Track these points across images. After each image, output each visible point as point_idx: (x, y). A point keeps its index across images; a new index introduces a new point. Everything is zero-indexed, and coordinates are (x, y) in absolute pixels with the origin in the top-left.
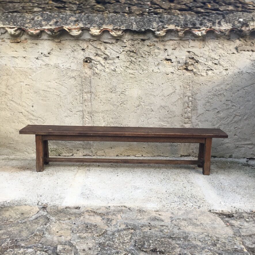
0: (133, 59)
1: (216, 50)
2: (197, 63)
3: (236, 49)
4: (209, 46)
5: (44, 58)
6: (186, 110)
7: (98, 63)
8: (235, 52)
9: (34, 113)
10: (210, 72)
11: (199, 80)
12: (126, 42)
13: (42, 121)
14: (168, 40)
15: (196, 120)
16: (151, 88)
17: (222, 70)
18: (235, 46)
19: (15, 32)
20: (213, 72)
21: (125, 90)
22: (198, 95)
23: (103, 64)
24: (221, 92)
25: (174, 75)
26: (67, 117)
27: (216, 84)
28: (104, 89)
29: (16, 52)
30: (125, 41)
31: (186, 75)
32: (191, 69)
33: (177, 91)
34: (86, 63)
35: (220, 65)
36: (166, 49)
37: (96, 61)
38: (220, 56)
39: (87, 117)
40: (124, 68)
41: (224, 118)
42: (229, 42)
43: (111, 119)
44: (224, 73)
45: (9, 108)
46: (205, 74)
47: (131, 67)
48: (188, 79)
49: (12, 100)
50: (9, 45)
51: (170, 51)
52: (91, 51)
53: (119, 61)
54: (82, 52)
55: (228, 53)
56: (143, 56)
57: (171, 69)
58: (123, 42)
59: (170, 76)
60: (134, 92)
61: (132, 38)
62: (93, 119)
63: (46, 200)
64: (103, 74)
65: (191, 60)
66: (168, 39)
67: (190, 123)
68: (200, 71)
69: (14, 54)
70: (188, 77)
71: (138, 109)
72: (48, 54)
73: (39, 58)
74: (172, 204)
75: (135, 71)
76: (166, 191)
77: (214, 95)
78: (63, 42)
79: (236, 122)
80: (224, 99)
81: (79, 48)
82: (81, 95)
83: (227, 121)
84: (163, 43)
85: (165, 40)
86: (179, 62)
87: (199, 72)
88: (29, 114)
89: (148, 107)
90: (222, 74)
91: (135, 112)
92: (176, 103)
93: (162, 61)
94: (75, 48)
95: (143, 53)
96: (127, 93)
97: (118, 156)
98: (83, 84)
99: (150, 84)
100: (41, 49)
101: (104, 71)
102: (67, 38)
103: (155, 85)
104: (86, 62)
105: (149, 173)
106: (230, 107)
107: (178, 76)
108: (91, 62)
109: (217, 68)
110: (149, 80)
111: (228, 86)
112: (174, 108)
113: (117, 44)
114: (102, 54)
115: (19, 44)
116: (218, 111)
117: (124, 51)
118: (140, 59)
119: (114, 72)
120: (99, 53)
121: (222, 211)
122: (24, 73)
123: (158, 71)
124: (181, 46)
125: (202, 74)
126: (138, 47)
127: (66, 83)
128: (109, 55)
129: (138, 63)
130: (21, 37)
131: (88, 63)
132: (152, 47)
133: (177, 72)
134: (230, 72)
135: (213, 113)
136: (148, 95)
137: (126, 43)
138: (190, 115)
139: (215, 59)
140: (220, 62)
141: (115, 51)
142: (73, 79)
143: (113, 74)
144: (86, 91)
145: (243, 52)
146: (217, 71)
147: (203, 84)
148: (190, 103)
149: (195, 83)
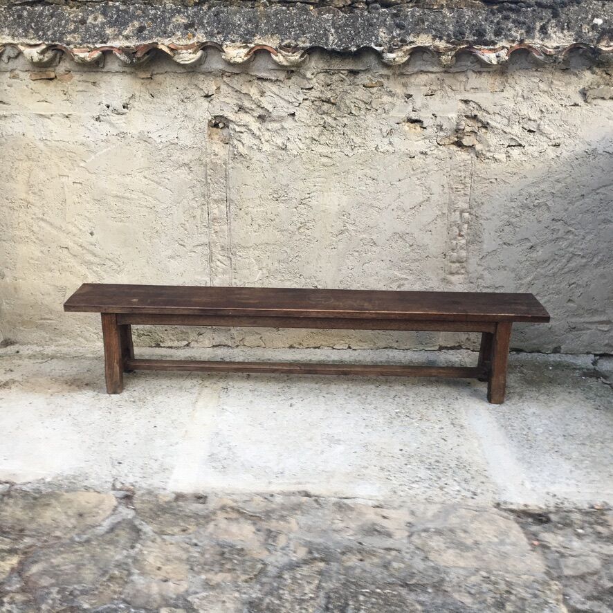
0: (329, 120)
1: (532, 96)
2: (486, 128)
3: (584, 93)
4: (517, 88)
5: (114, 118)
6: (455, 242)
7: (243, 129)
8: (580, 101)
9: (97, 250)
10: (515, 152)
11: (488, 170)
12: (313, 77)
13: (115, 267)
14: (417, 73)
15: (479, 265)
16: (372, 189)
17: (546, 146)
18: (581, 87)
19: (41, 57)
20: (523, 150)
21: (308, 196)
22: (486, 207)
23: (257, 133)
24: (541, 201)
25: (429, 160)
26: (172, 257)
27: (530, 179)
28: (260, 192)
29: (45, 103)
30: (309, 75)
31: (458, 158)
32: (471, 145)
33: (434, 198)
34: (215, 129)
35: (542, 133)
36: (411, 96)
37: (239, 124)
38: (541, 111)
39: (220, 257)
40: (308, 141)
41: (545, 262)
42: (567, 78)
43: (276, 264)
44: (551, 153)
45: (37, 238)
46: (504, 156)
47: (323, 139)
48: (462, 169)
49: (42, 219)
50: (30, 86)
51: (419, 100)
52: (227, 100)
53: (294, 124)
54: (205, 103)
55: (562, 105)
56: (353, 112)
57: (422, 145)
58: (304, 77)
59: (419, 160)
60: (332, 199)
61: (327, 68)
62: (233, 262)
63: (131, 475)
64: (256, 156)
65: (470, 123)
66: (416, 70)
67: (463, 274)
68: (492, 149)
69: (42, 108)
70: (462, 164)
71: (340, 240)
72: (124, 107)
73: (101, 118)
74: (413, 485)
75: (334, 150)
76: (401, 450)
77: (525, 207)
78: (159, 78)
79: (574, 271)
80: (547, 216)
81: (197, 92)
82: (205, 208)
83: (552, 269)
84: (403, 80)
85: (407, 71)
86: (441, 127)
87: (489, 151)
88: (85, 251)
89: (364, 236)
90: (546, 156)
91: (333, 247)
92: (431, 227)
93: (398, 123)
94: (188, 93)
95: (352, 105)
96: (313, 202)
97: (294, 348)
98: (209, 181)
99: (369, 181)
100: (106, 95)
101: (259, 150)
102: (168, 69)
104: (216, 125)
105: (364, 396)
106: (561, 234)
107: (437, 161)
108: (226, 126)
109: (533, 140)
110: (367, 171)
111: (559, 186)
112: (426, 239)
113: (290, 82)
114: (254, 107)
115: (52, 83)
116: (531, 244)
117: (306, 99)
118: (345, 121)
119: (284, 152)
120: (247, 104)
121: (526, 506)
122: (68, 154)
123: (390, 149)
124: (447, 88)
125: (496, 156)
126: (341, 90)
127: (169, 177)
128: (271, 110)
129: (341, 130)
130: (57, 66)
131: (219, 130)
132: (375, 89)
133: (435, 152)
134: (565, 152)
135: (520, 249)
136: (364, 207)
137: (311, 79)
138: (463, 254)
139: (530, 120)
140: (542, 127)
141: (285, 100)
142: (185, 170)
143: (281, 157)
144: (216, 198)
145: (599, 101)
146: (535, 148)
147: (498, 180)
148: (466, 226)
149: (479, 179)
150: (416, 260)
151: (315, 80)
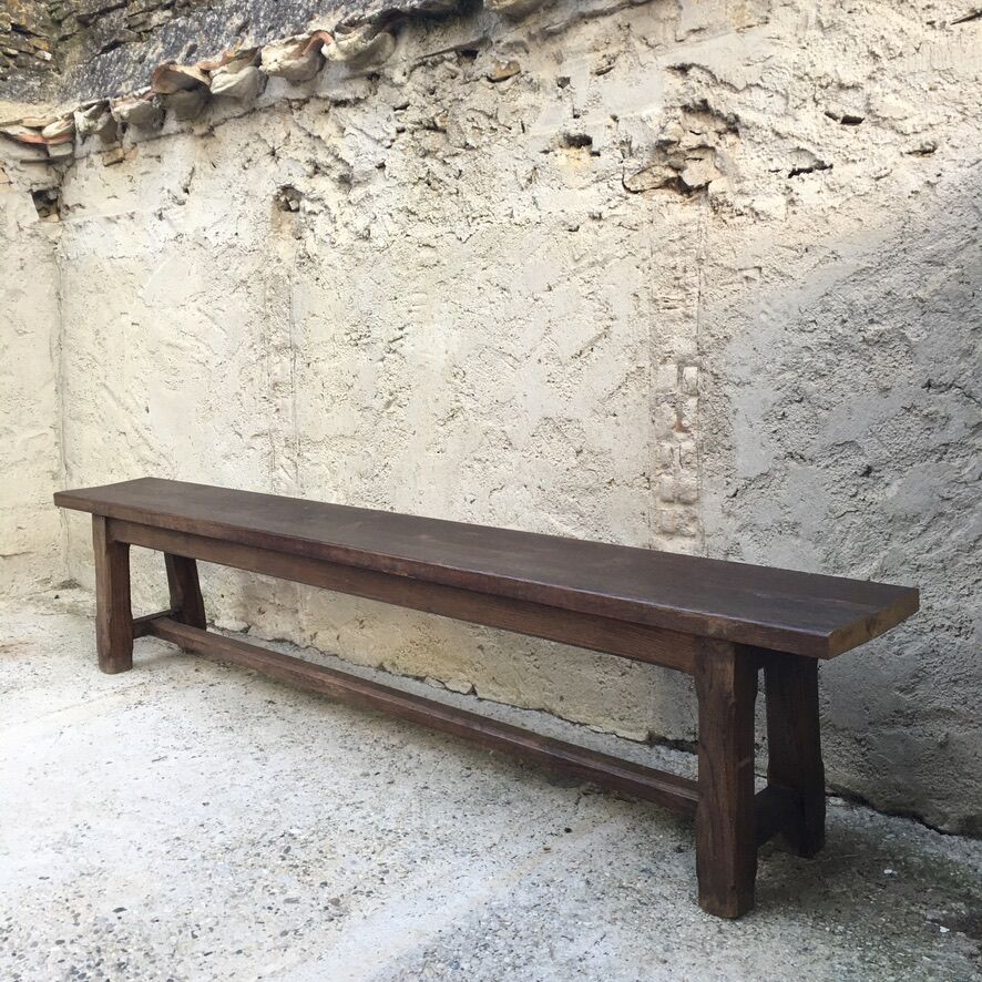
0: (434, 166)
1: (843, 17)
2: (735, 131)
5: (174, 212)
6: (667, 446)
7: (317, 207)
9: (151, 439)
10: (808, 187)
11: (739, 246)
12: (405, 79)
15: (729, 514)
16: (500, 314)
17: (891, 156)
20: (829, 179)
21: (400, 333)
22: (735, 350)
23: (334, 211)
24: (887, 325)
25: (606, 232)
26: (227, 457)
27: (852, 263)
28: (332, 329)
29: (114, 199)
30: (398, 77)
31: (668, 219)
32: (702, 182)
33: (619, 328)
34: (285, 213)
35: (879, 121)
36: (568, 81)
37: (311, 196)
38: (873, 53)
39: (284, 461)
40: (402, 217)
41: (915, 518)
44: (910, 175)
45: (100, 417)
46: (782, 200)
47: (424, 209)
48: (675, 247)
49: (105, 386)
50: (102, 177)
51: (583, 86)
52: (298, 154)
53: (383, 185)
54: (271, 167)
55: (931, 23)
56: (470, 141)
57: (592, 198)
58: (392, 82)
59: (586, 236)
60: (436, 340)
61: (422, 54)
62: (300, 472)
64: (329, 255)
65: (697, 123)
66: (569, 16)
67: (691, 535)
68: (748, 186)
69: (112, 208)
70: (676, 236)
71: (450, 433)
72: (185, 191)
73: (163, 213)
75: (441, 230)
77: (838, 345)
78: (219, 132)
80: (907, 375)
81: (260, 147)
82: (265, 363)
83: (938, 544)
84: (552, 48)
85: (553, 24)
87: (741, 192)
88: (140, 440)
89: (490, 424)
90: (895, 187)
91: (439, 447)
92: (611, 405)
93: (546, 152)
94: (250, 152)
95: (469, 126)
96: (408, 347)
97: (384, 670)
98: (269, 311)
99: (496, 294)
100: (169, 174)
101: (331, 243)
103: (518, 300)
104: (287, 207)
106: (951, 434)
107: (622, 233)
109: (857, 145)
110: (492, 271)
111: (938, 277)
112: (603, 435)
113: (376, 100)
114: (329, 160)
115: (121, 168)
116: (866, 462)
117: (403, 130)
118: (459, 163)
119: (366, 244)
120: (322, 157)
122: (130, 277)
124: (637, 44)
125: (758, 206)
126: (451, 97)
127: (224, 308)
128: (352, 164)
129: (454, 185)
130: (123, 137)
131: (292, 214)
132: (508, 83)
133: (619, 211)
134: (951, 168)
135: (835, 473)
136: (488, 356)
137: (401, 85)
138: (689, 479)
139: (841, 87)
140: (876, 104)
141: (367, 135)
142: (242, 293)
143: (360, 255)
144: (277, 343)
146: (858, 169)
147: (765, 271)
148: (692, 402)
149: (719, 270)
150: (590, 490)
151: (409, 85)
